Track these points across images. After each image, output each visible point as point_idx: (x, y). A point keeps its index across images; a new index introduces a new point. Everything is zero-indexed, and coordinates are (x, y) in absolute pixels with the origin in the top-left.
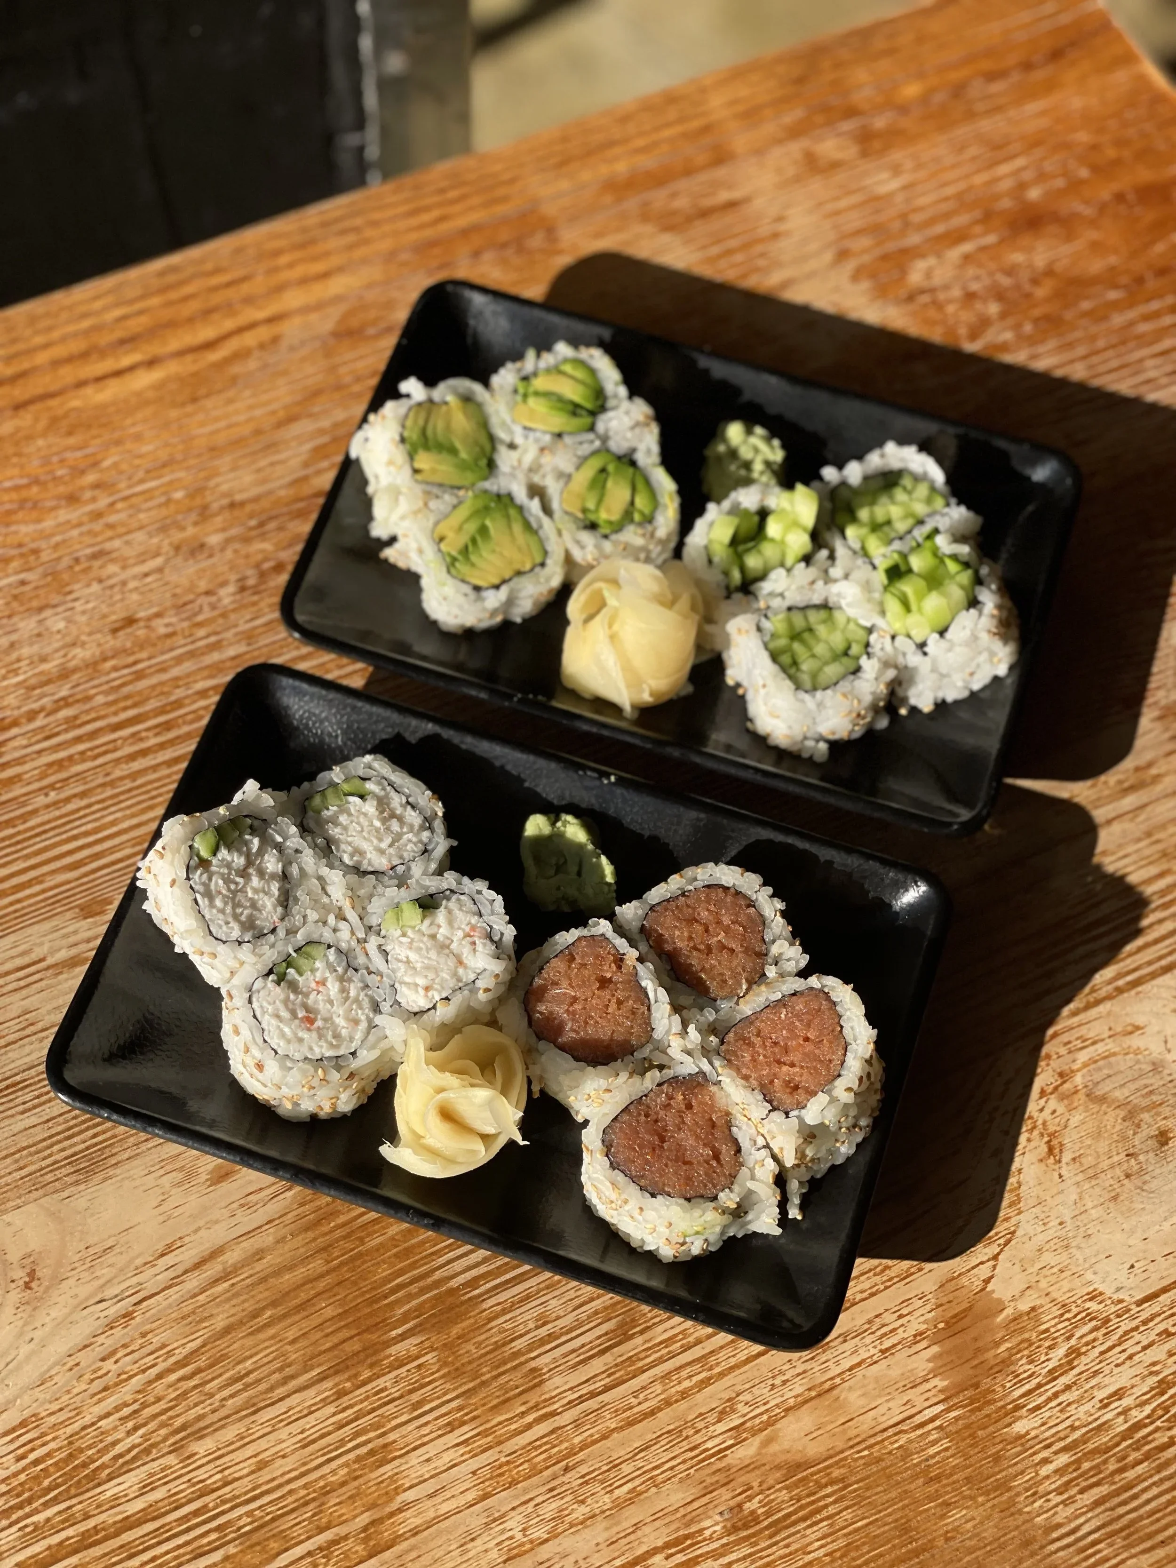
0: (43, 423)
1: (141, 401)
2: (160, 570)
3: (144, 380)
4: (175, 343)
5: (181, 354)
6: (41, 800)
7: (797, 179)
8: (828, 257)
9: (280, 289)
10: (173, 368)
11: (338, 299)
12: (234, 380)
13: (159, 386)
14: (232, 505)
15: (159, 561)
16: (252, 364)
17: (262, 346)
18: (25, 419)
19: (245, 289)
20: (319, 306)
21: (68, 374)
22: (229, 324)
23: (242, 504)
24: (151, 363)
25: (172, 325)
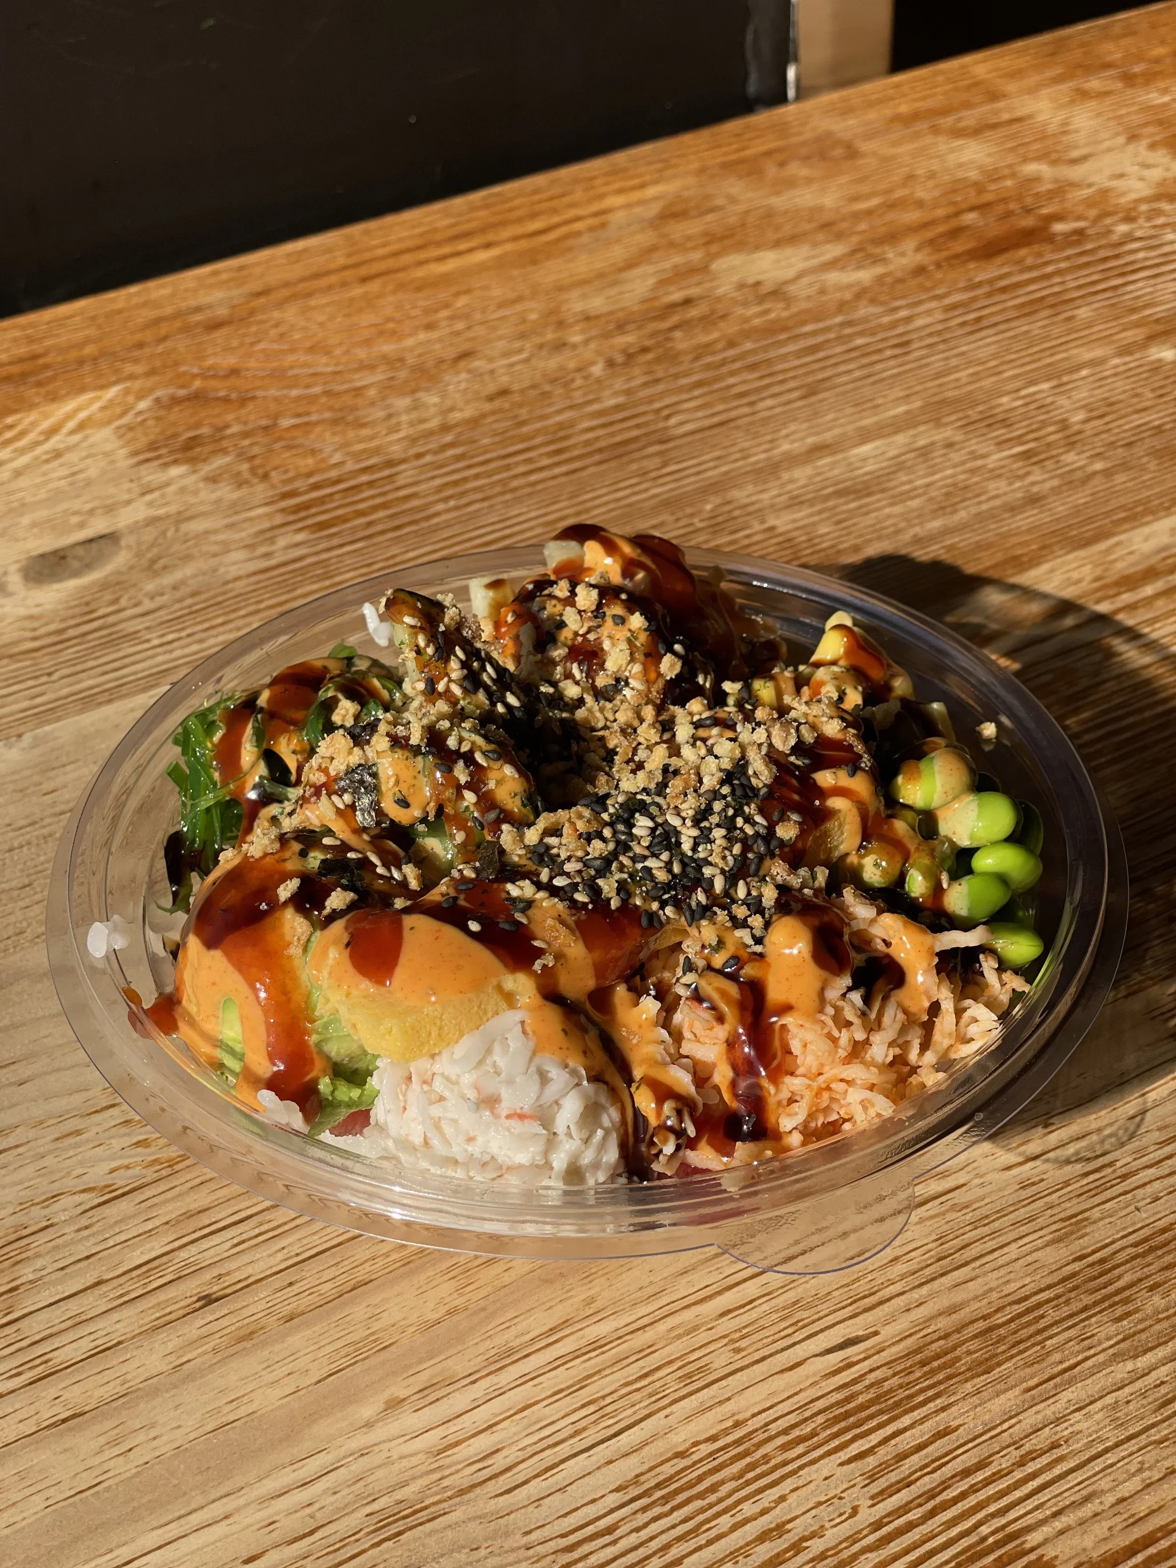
0: (390, 287)
1: (482, 268)
2: (527, 361)
3: (482, 256)
4: (506, 233)
5: (515, 239)
6: (441, 507)
7: (1072, 102)
8: (1121, 140)
9: (602, 197)
10: (509, 247)
11: (655, 199)
12: (570, 249)
13: (500, 258)
14: (588, 318)
15: (524, 355)
16: (585, 239)
17: (591, 229)
18: (374, 287)
19: (566, 200)
20: (641, 202)
21: (407, 259)
22: (556, 219)
23: (597, 317)
24: (488, 246)
25: (503, 224)
